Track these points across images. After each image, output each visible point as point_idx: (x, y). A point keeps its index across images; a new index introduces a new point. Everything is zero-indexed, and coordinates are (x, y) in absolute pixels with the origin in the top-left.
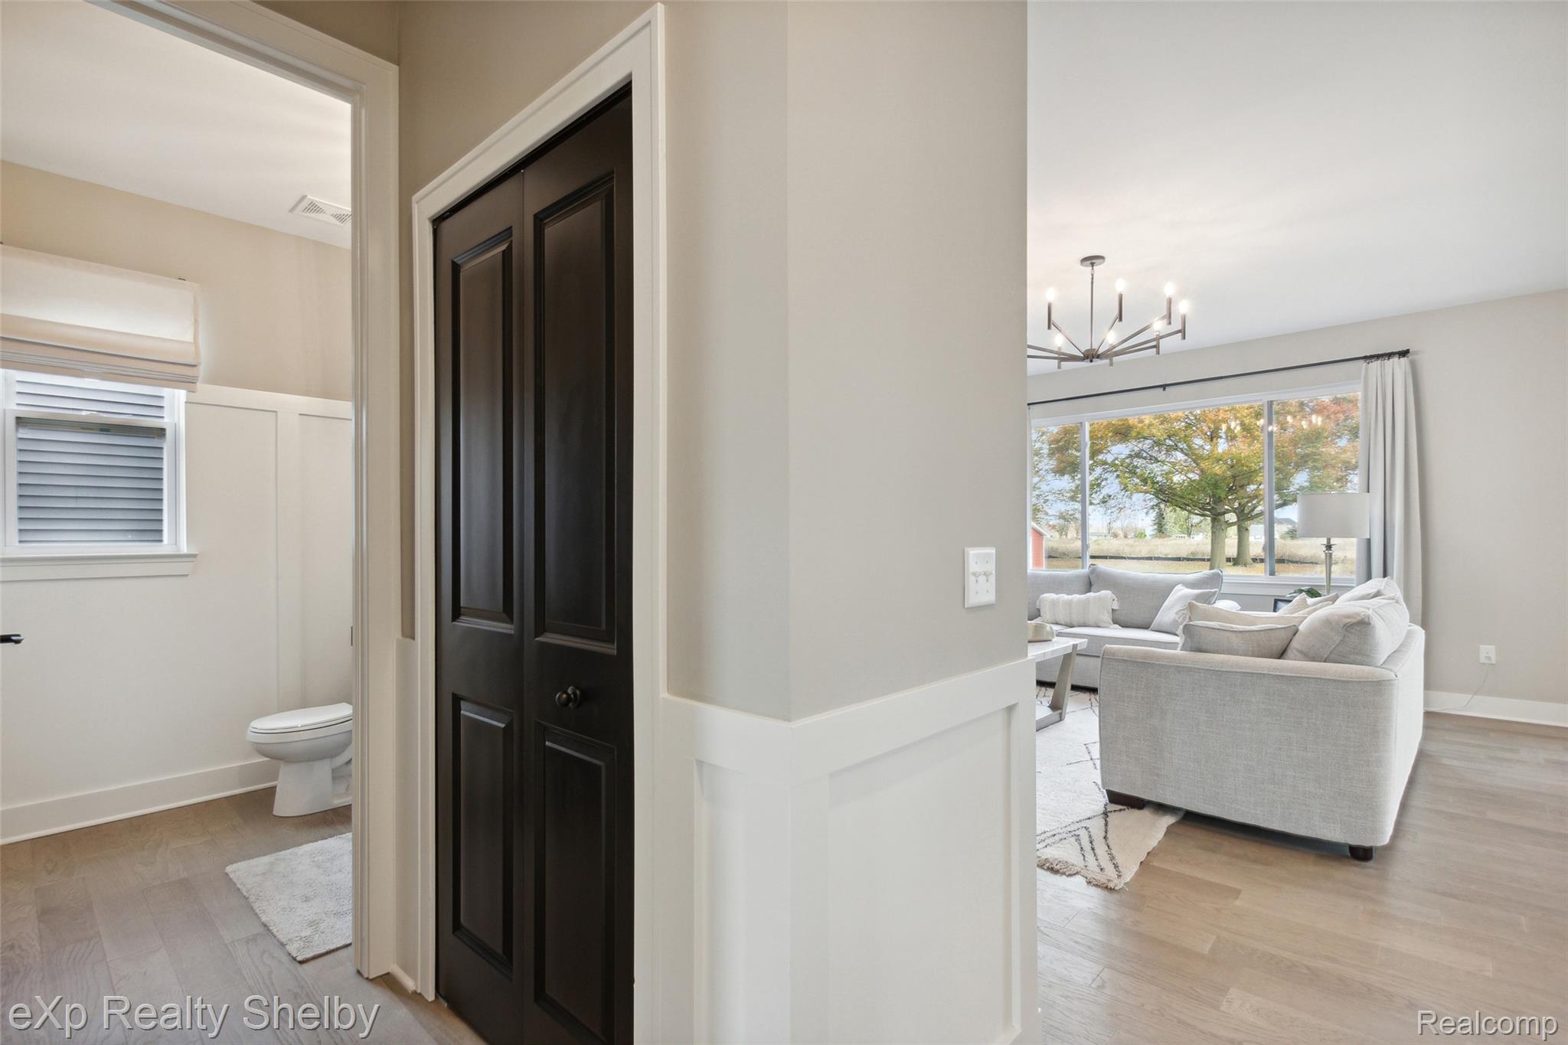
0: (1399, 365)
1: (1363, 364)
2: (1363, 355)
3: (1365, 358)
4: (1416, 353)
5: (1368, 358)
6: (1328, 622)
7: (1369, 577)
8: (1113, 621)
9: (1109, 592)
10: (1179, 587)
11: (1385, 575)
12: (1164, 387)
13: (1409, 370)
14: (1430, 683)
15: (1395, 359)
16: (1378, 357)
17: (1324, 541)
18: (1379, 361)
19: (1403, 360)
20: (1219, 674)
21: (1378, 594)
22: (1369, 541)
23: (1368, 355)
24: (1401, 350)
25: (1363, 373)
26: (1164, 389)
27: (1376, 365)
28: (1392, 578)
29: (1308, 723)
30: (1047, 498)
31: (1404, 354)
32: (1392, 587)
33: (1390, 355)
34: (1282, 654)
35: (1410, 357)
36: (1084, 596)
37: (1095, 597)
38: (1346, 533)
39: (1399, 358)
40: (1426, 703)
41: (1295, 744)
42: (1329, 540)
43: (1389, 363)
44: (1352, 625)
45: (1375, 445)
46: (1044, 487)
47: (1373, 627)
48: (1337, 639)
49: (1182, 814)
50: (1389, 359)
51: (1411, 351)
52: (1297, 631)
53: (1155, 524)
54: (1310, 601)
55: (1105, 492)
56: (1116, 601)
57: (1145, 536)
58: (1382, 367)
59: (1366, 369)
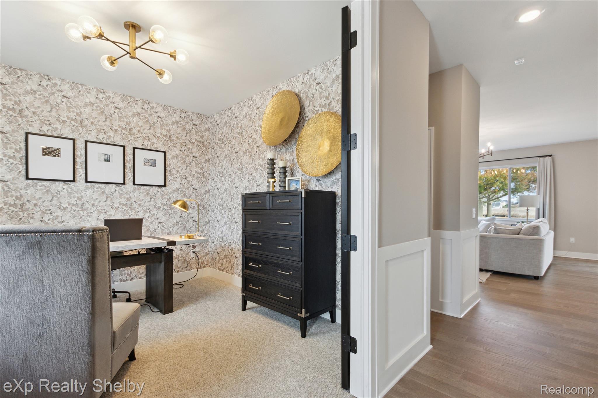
0: (549, 159)
1: (538, 158)
2: (538, 156)
4: (554, 156)
5: (540, 157)
6: (530, 227)
7: (539, 218)
10: (483, 221)
11: (543, 217)
13: (552, 160)
14: (555, 248)
15: (548, 158)
16: (543, 156)
17: (526, 208)
19: (550, 158)
20: (503, 239)
21: (541, 221)
22: (539, 209)
25: (538, 161)
27: (542, 159)
28: (545, 218)
31: (550, 156)
32: (545, 220)
33: (546, 156)
34: (518, 234)
35: (552, 157)
38: (532, 206)
40: (554, 254)
42: (528, 208)
43: (546, 158)
44: (535, 227)
47: (540, 228)
48: (532, 230)
49: (493, 272)
51: (552, 155)
52: (521, 229)
54: (523, 224)
58: (544, 159)
59: (539, 160)
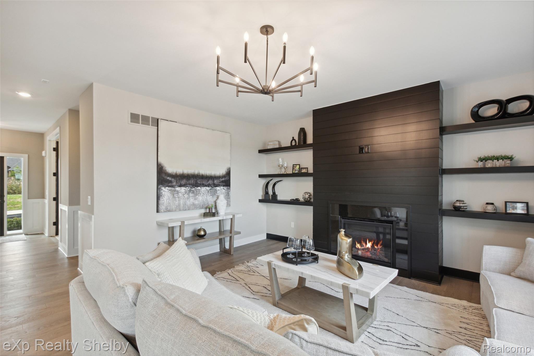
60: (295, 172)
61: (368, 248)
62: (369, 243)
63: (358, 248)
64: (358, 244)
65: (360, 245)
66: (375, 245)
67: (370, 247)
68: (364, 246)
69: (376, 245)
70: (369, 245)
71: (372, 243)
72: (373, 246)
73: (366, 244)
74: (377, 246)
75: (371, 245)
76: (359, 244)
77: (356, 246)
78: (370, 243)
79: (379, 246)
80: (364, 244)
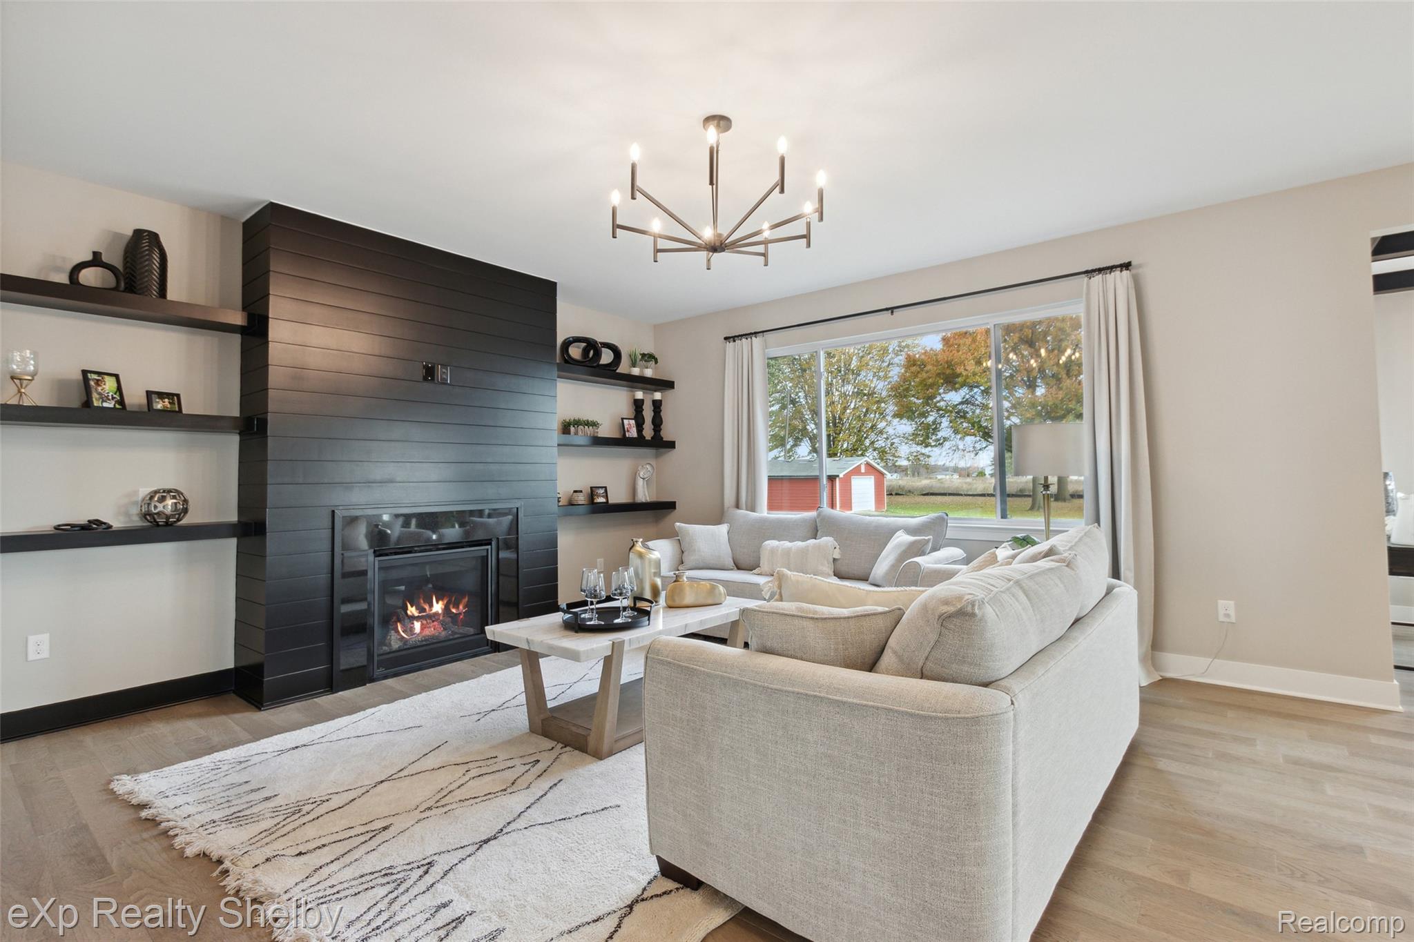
0: (1122, 280)
1: (1085, 279)
2: (1084, 270)
3: (1086, 272)
4: (1140, 266)
5: (1090, 273)
8: (834, 572)
9: (830, 539)
12: (892, 310)
13: (1132, 285)
15: (1117, 273)
16: (1100, 270)
18: (1101, 275)
19: (1125, 273)
23: (1090, 269)
24: (1122, 262)
25: (1085, 288)
26: (892, 312)
27: (1098, 278)
29: (879, 782)
30: (894, 441)
31: (1127, 266)
33: (1111, 268)
35: (1134, 271)
36: (804, 543)
37: (814, 544)
39: (1121, 271)
41: (863, 816)
42: (1046, 479)
43: (1111, 277)
45: (1100, 369)
46: (890, 430)
47: (980, 619)
50: (1110, 273)
51: (1133, 263)
52: (901, 618)
53: (993, 464)
55: (940, 434)
56: (837, 550)
57: (985, 475)
58: (1104, 282)
59: (1088, 285)
60: (105, 405)
61: (436, 614)
62: (437, 602)
63: (413, 615)
64: (412, 606)
65: (417, 609)
66: (451, 606)
67: (440, 611)
68: (425, 609)
69: (453, 607)
70: (438, 607)
71: (445, 602)
72: (446, 609)
73: (431, 605)
74: (457, 607)
75: (443, 607)
76: (414, 608)
77: (409, 612)
78: (440, 602)
79: (461, 607)
80: (427, 607)
